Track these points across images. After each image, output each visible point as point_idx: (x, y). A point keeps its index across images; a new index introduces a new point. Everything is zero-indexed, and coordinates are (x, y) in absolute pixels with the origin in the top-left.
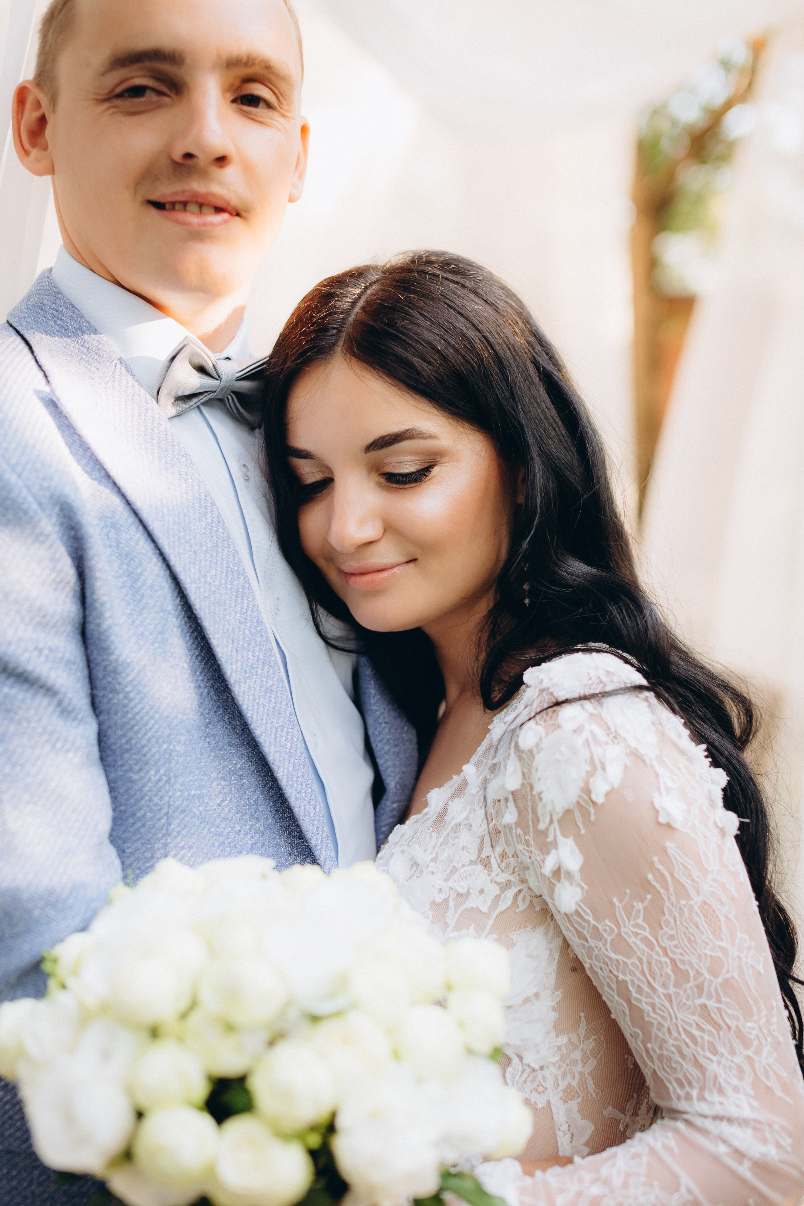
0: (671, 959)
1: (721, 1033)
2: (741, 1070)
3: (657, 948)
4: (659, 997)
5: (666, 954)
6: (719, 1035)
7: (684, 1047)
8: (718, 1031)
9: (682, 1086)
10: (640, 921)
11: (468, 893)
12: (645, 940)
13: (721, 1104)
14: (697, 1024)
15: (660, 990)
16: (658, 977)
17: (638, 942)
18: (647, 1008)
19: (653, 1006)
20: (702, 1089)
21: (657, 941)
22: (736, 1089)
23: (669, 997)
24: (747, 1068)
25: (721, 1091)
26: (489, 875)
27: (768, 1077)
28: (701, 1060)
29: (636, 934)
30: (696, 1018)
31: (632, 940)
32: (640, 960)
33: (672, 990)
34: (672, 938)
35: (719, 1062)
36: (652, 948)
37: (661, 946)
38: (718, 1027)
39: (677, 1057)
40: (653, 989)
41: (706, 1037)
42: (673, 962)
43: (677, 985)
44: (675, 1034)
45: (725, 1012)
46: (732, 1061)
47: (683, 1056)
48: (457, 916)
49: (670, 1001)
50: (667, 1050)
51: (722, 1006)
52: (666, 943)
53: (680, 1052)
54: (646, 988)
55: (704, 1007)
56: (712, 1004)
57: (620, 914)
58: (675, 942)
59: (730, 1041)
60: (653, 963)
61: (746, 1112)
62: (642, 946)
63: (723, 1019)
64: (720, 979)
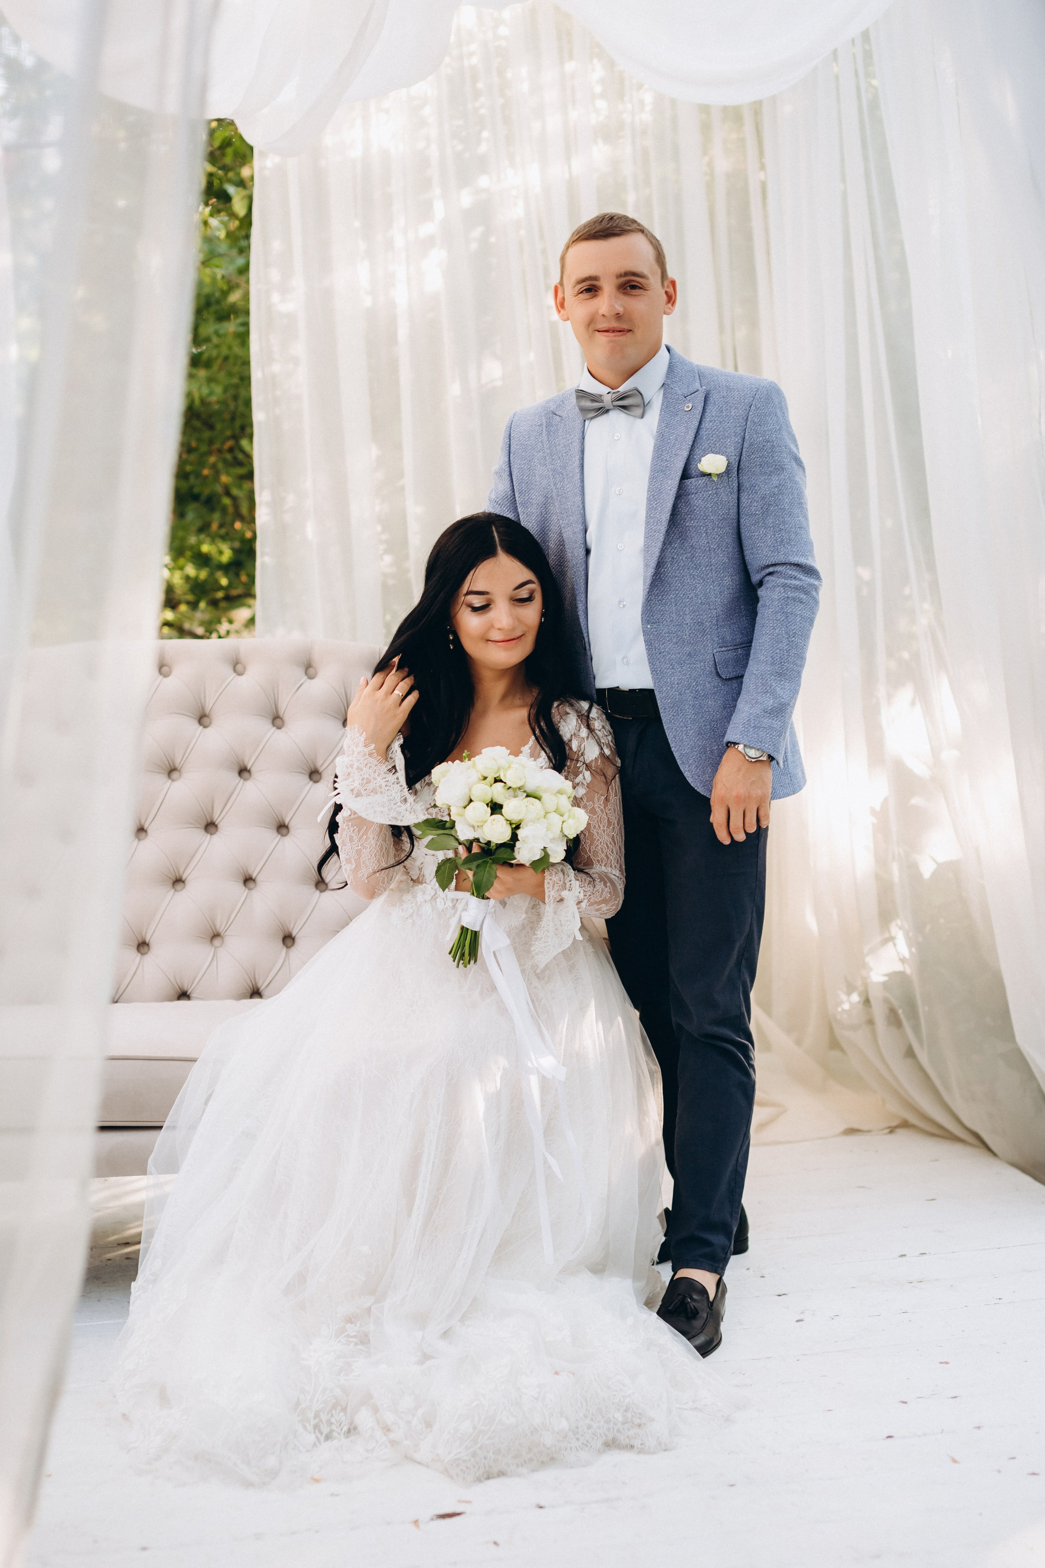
3: (605, 813)
5: (607, 815)
7: (604, 849)
9: (599, 862)
10: (601, 803)
12: (602, 810)
13: (611, 869)
15: (602, 828)
16: (602, 823)
18: (596, 834)
19: (598, 833)
20: (606, 864)
22: (615, 866)
23: (604, 831)
25: (611, 866)
28: (608, 854)
29: (599, 807)
30: (610, 839)
32: (598, 817)
33: (605, 828)
34: (610, 810)
38: (615, 844)
39: (600, 852)
40: (600, 827)
42: (608, 818)
43: (608, 827)
44: (602, 844)
47: (603, 852)
49: (604, 832)
50: (598, 849)
54: (597, 826)
55: (613, 836)
57: (596, 799)
61: (617, 874)
62: (600, 812)
64: (619, 827)
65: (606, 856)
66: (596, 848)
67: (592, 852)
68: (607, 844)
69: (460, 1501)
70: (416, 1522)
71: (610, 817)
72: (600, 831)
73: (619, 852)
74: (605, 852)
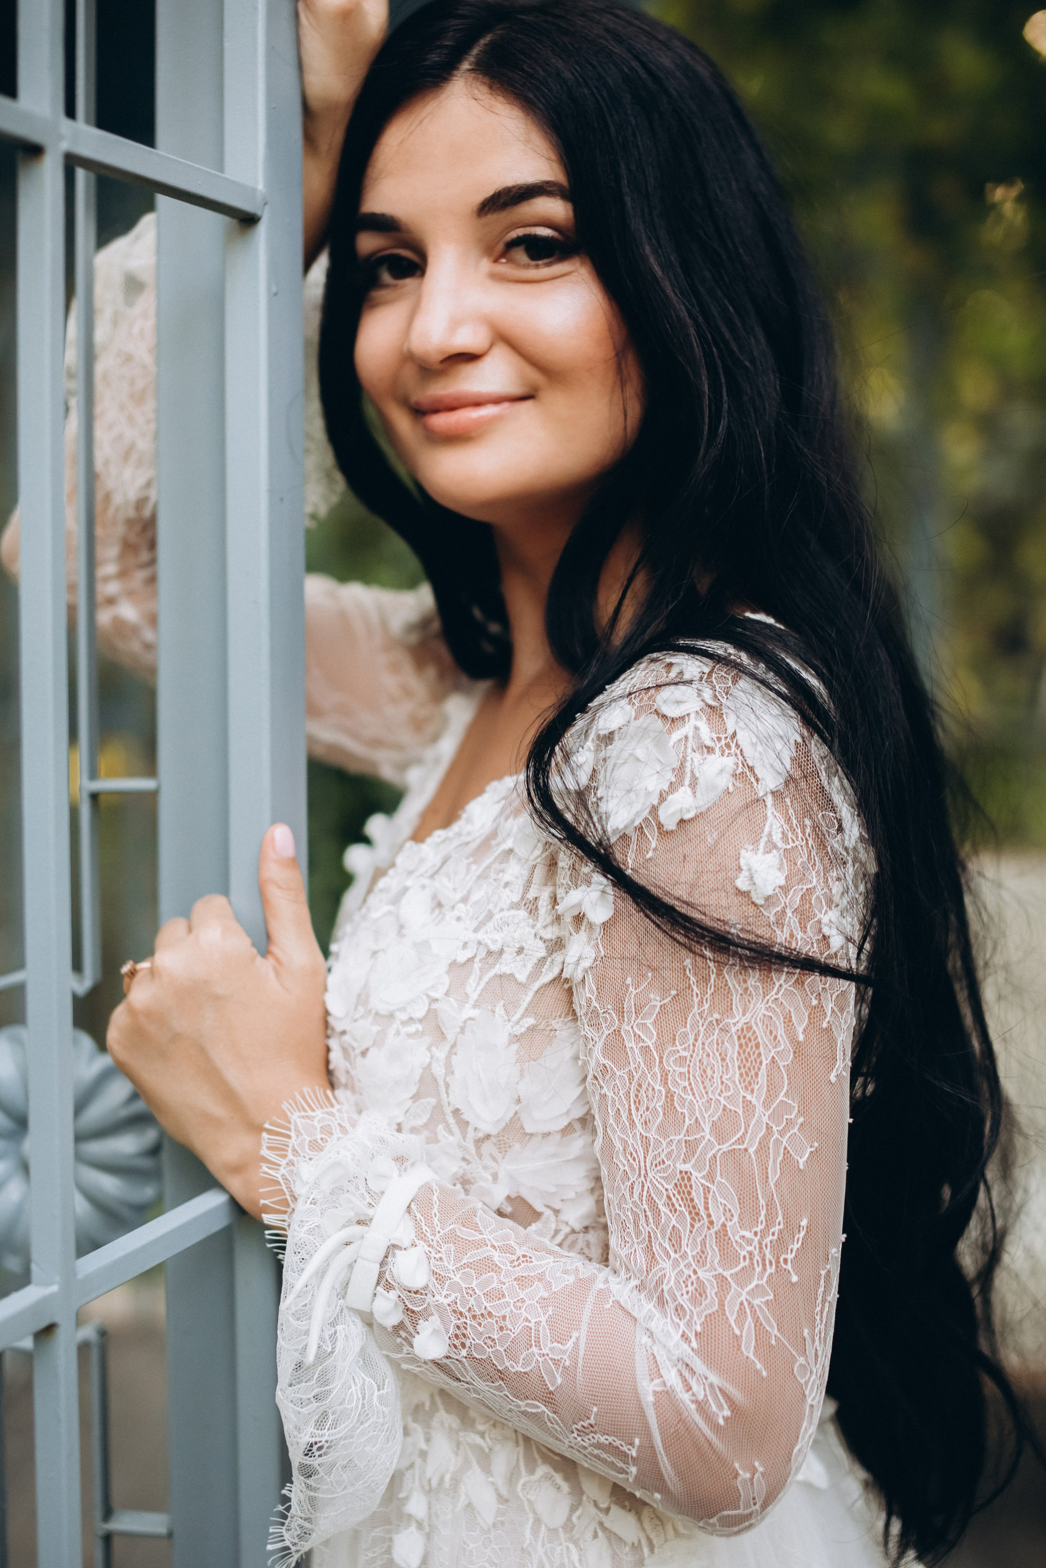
0: (668, 1091)
1: (697, 1225)
3: (657, 1069)
4: (634, 1136)
5: (665, 1081)
6: (692, 1226)
7: (642, 1221)
8: (693, 1219)
10: (649, 1022)
11: (501, 952)
12: (646, 1050)
14: (669, 1197)
15: (640, 1128)
16: (642, 1108)
17: (637, 1051)
18: (618, 1145)
19: (625, 1145)
21: (661, 1058)
23: (646, 1141)
26: (533, 927)
27: (740, 1322)
28: (656, 1248)
29: (638, 1039)
31: (630, 1044)
32: (631, 1077)
34: (682, 1061)
36: (650, 1068)
37: (662, 1069)
38: (695, 1215)
39: (631, 1228)
40: (632, 1123)
41: (674, 1222)
42: (670, 1095)
45: (714, 1196)
46: (695, 1272)
47: (638, 1232)
48: (482, 984)
49: (646, 1149)
50: (624, 1213)
51: (713, 1188)
52: (671, 1066)
53: (637, 1225)
54: (624, 1117)
55: (686, 1176)
56: (697, 1176)
57: (630, 1004)
58: (682, 1070)
59: (703, 1242)
60: (644, 1087)
62: (639, 1058)
63: (707, 1208)
64: (725, 1147)
68: (650, 1199)
71: (678, 1091)
72: (631, 1141)
73: (713, 1253)
74: (645, 1235)
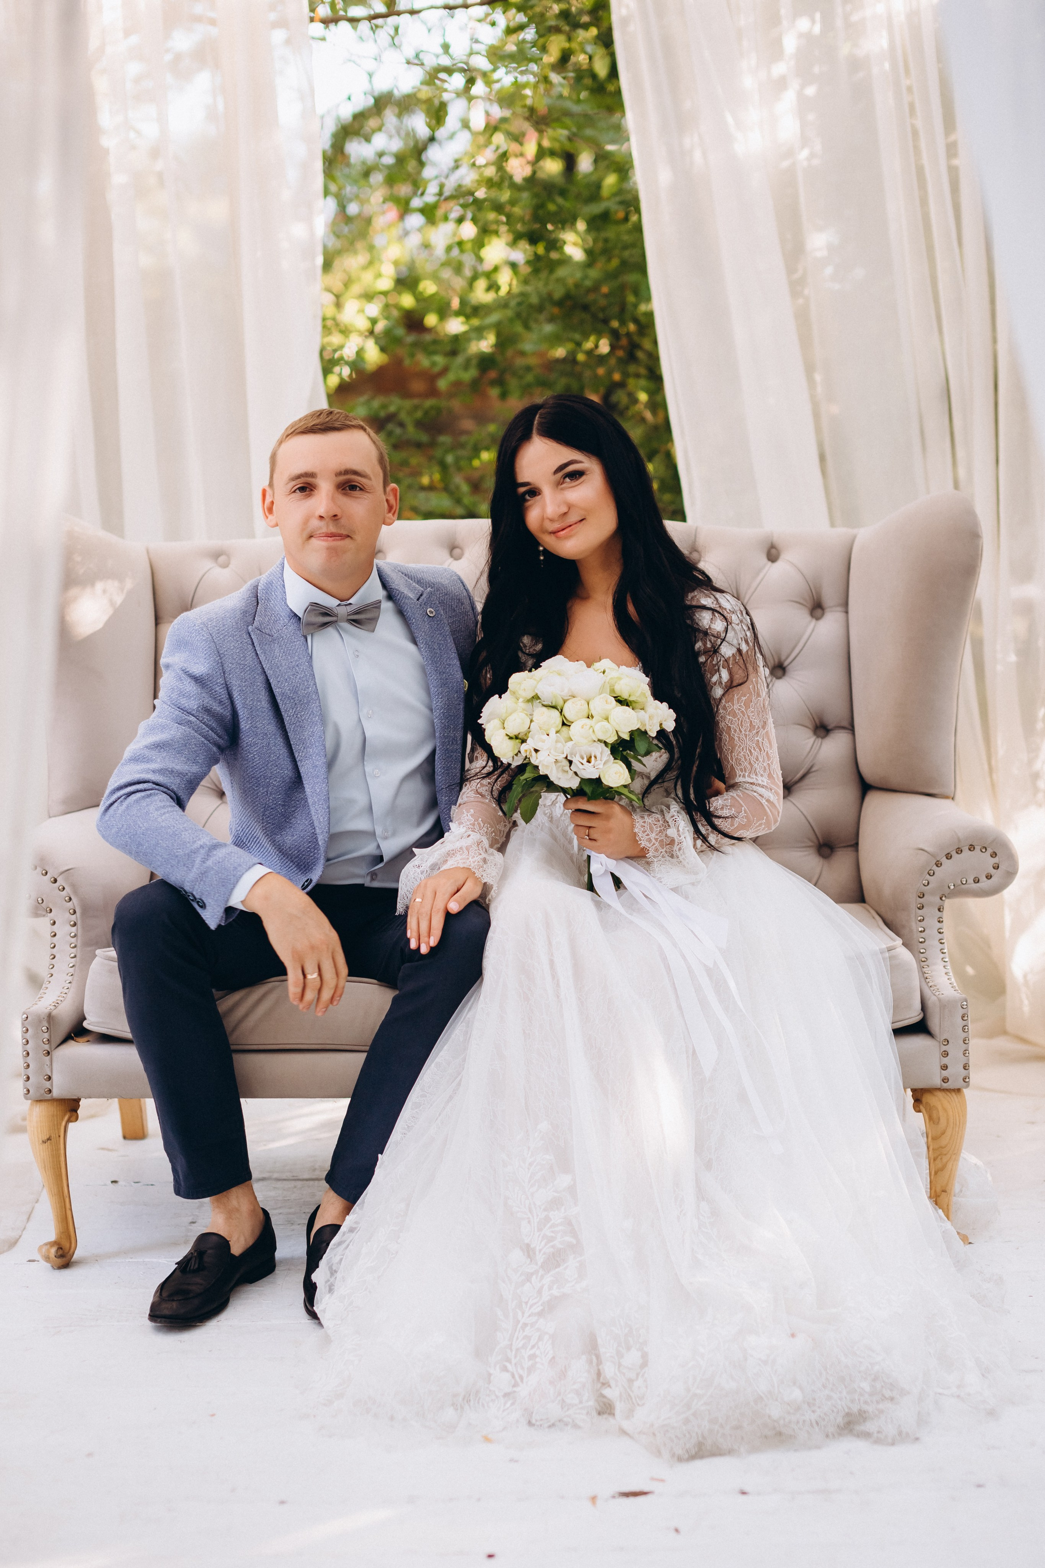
2: (765, 769)
3: (746, 715)
4: (742, 735)
5: (749, 718)
6: (761, 754)
7: (747, 756)
9: (742, 771)
10: (742, 704)
12: (743, 712)
13: (756, 779)
14: (754, 748)
15: (743, 732)
16: (743, 727)
17: (739, 712)
18: (736, 738)
19: (739, 738)
20: (750, 773)
21: (747, 713)
22: (762, 775)
23: (746, 736)
24: (767, 768)
25: (756, 775)
28: (752, 762)
29: (739, 709)
30: (754, 745)
31: (737, 711)
32: (738, 719)
33: (747, 733)
34: (753, 712)
35: (758, 764)
36: (744, 716)
37: (748, 715)
38: (760, 750)
39: (743, 759)
40: (741, 731)
41: (756, 754)
42: (750, 722)
43: (749, 732)
44: (745, 750)
46: (763, 764)
47: (746, 760)
49: (746, 738)
50: (740, 756)
51: (764, 742)
52: (750, 714)
53: (745, 758)
54: (738, 730)
55: (758, 741)
57: (736, 701)
61: (765, 784)
62: (741, 714)
64: (765, 731)
65: (750, 763)
66: (737, 755)
67: (734, 760)
68: (750, 751)
69: (653, 1479)
70: (594, 1499)
71: (753, 720)
73: (766, 759)
74: (748, 760)
